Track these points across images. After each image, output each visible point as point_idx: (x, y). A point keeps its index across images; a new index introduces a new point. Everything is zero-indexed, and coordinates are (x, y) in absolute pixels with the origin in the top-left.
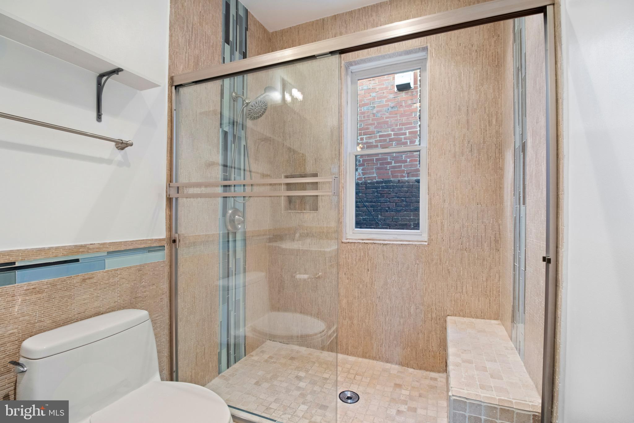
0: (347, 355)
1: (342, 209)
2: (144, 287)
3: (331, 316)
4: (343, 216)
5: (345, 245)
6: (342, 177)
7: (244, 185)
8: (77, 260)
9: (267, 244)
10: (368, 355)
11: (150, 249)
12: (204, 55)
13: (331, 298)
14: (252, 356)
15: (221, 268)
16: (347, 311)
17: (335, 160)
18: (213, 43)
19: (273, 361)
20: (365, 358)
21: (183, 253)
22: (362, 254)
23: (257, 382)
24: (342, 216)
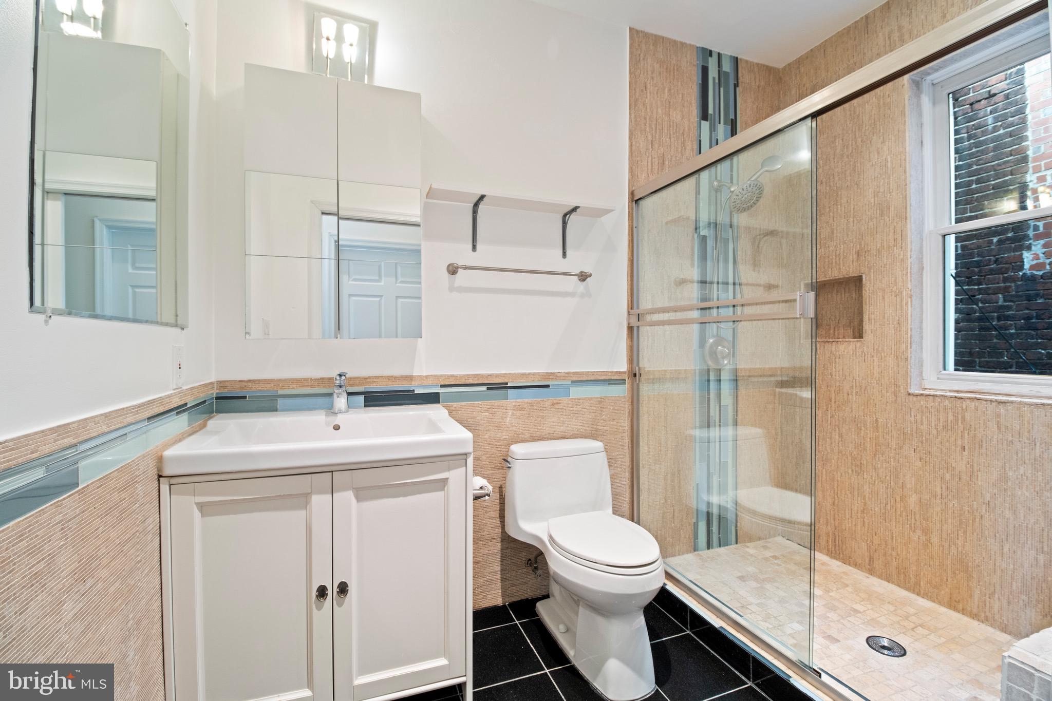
0: (918, 594)
1: (909, 335)
2: (604, 420)
3: (887, 521)
4: (911, 348)
5: (915, 398)
6: (909, 278)
7: (734, 306)
8: (548, 386)
9: (778, 390)
10: (960, 607)
11: (611, 382)
12: (672, 150)
13: (887, 488)
14: (748, 547)
15: (697, 414)
16: (917, 517)
17: (895, 251)
18: (684, 130)
19: (776, 562)
20: (954, 611)
21: (646, 390)
22: (951, 418)
23: (742, 576)
24: (909, 347)
